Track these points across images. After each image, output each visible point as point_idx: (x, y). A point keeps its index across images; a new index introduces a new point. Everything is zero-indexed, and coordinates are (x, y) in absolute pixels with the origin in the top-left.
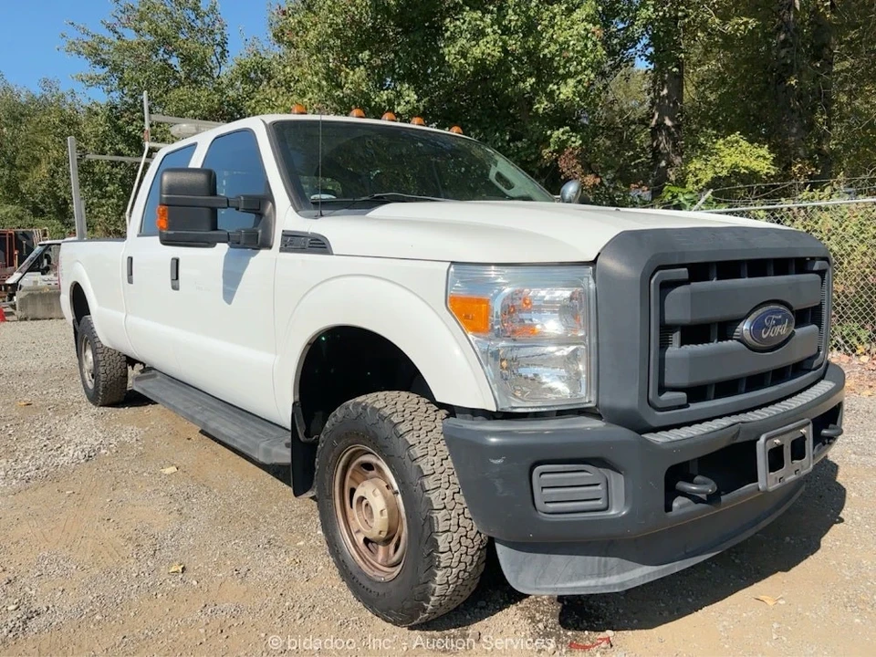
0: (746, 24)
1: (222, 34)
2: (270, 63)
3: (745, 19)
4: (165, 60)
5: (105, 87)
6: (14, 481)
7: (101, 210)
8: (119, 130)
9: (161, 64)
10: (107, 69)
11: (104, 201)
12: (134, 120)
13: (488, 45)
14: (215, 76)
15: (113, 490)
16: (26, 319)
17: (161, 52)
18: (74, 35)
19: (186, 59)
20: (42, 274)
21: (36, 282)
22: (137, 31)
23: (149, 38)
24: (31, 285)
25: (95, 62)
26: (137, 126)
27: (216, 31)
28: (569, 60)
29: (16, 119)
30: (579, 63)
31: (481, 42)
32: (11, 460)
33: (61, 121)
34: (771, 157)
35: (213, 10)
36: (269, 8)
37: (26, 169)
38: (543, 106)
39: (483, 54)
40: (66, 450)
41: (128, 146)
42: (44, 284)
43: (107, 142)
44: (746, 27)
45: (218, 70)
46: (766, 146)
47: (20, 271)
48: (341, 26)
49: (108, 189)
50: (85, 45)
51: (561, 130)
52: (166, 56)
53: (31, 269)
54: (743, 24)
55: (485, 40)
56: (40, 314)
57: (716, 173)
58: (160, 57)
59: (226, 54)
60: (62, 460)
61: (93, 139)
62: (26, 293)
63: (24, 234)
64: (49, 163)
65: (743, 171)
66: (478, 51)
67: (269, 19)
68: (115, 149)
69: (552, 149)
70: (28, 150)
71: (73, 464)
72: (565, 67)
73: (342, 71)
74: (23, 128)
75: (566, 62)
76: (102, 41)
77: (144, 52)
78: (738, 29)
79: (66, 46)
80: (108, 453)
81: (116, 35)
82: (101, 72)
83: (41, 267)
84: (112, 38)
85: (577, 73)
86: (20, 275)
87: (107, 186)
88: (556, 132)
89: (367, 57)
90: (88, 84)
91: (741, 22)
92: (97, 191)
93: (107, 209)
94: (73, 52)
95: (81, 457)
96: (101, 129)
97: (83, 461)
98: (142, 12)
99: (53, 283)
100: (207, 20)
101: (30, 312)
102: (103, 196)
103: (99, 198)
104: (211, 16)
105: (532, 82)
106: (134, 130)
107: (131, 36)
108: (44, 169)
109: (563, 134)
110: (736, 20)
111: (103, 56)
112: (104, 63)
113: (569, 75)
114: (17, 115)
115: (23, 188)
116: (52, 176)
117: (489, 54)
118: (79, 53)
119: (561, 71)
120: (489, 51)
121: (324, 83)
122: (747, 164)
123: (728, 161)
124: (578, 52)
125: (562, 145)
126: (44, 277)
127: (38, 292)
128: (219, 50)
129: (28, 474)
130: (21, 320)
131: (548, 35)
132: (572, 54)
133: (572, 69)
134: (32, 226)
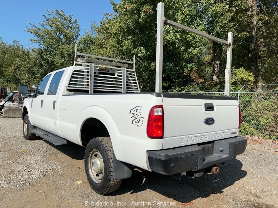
0: (246, 34)
1: (78, 29)
2: (93, 38)
3: (246, 33)
4: (59, 36)
5: (39, 43)
6: (17, 185)
7: (34, 82)
8: (42, 57)
9: (57, 37)
10: (40, 38)
11: (35, 79)
12: (47, 54)
13: (171, 36)
14: (74, 42)
15: (58, 191)
16: (6, 117)
17: (58, 33)
18: (30, 27)
19: (66, 36)
20: (12, 102)
21: (10, 105)
22: (51, 26)
23: (55, 29)
24: (8, 106)
25: (36, 36)
26: (48, 56)
27: (76, 28)
28: (196, 42)
29: (4, 52)
30: (200, 43)
31: (169, 35)
32: (14, 176)
33: (23, 53)
34: (253, 76)
35: (76, 21)
36: (91, 22)
37: (6, 68)
38: (186, 56)
39: (169, 38)
40: (35, 172)
41: (45, 62)
42: (13, 106)
43: (38, 61)
44: (246, 36)
45: (76, 40)
46: (252, 72)
47: (5, 101)
48: (123, 28)
49: (37, 75)
50: (33, 30)
51: (192, 64)
52: (60, 35)
53: (8, 101)
54: (245, 34)
55: (170, 34)
56: (11, 116)
57: (236, 80)
58: (57, 35)
59: (79, 35)
60: (34, 176)
61: (33, 60)
62: (7, 109)
63: (4, 89)
64: (14, 66)
65: (245, 80)
66: (168, 38)
67: (91, 26)
68: (40, 63)
69: (188, 70)
70: (7, 62)
71: (38, 178)
72: (195, 44)
73: (124, 41)
74: (6, 55)
75: (196, 43)
76: (39, 29)
77: (52, 33)
78: (243, 36)
79: (27, 30)
80: (51, 174)
81: (44, 28)
82: (38, 39)
83: (12, 100)
84: (42, 28)
85: (199, 46)
86: (5, 102)
87: (36, 75)
88: (191, 65)
89: (131, 38)
90: (33, 42)
91: (244, 34)
92: (33, 76)
93: (36, 82)
94: (29, 32)
95: (41, 175)
96: (36, 56)
97: (42, 177)
98: (53, 21)
99: (16, 105)
100: (74, 24)
101: (8, 115)
102: (35, 78)
103: (33, 79)
104: (75, 23)
105: (183, 48)
106: (47, 57)
107: (49, 28)
108: (13, 68)
109: (192, 65)
110: (243, 33)
111: (39, 34)
112: (39, 36)
113: (196, 47)
114: (5, 51)
115: (5, 74)
116: (15, 71)
117: (171, 39)
118: (31, 32)
119: (194, 45)
120: (172, 38)
121: (117, 45)
122: (246, 78)
123: (240, 77)
124: (199, 39)
125: (192, 69)
126: (13, 103)
127: (11, 108)
128: (77, 34)
129: (22, 183)
130: (5, 117)
131: (190, 34)
132: (198, 40)
133: (198, 45)
134: (6, 86)
